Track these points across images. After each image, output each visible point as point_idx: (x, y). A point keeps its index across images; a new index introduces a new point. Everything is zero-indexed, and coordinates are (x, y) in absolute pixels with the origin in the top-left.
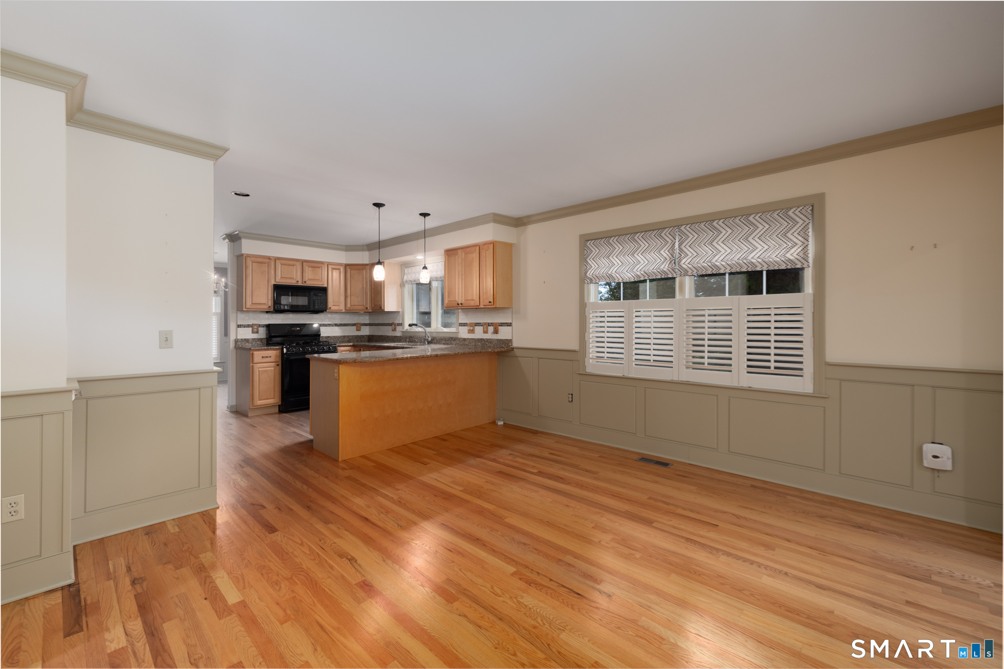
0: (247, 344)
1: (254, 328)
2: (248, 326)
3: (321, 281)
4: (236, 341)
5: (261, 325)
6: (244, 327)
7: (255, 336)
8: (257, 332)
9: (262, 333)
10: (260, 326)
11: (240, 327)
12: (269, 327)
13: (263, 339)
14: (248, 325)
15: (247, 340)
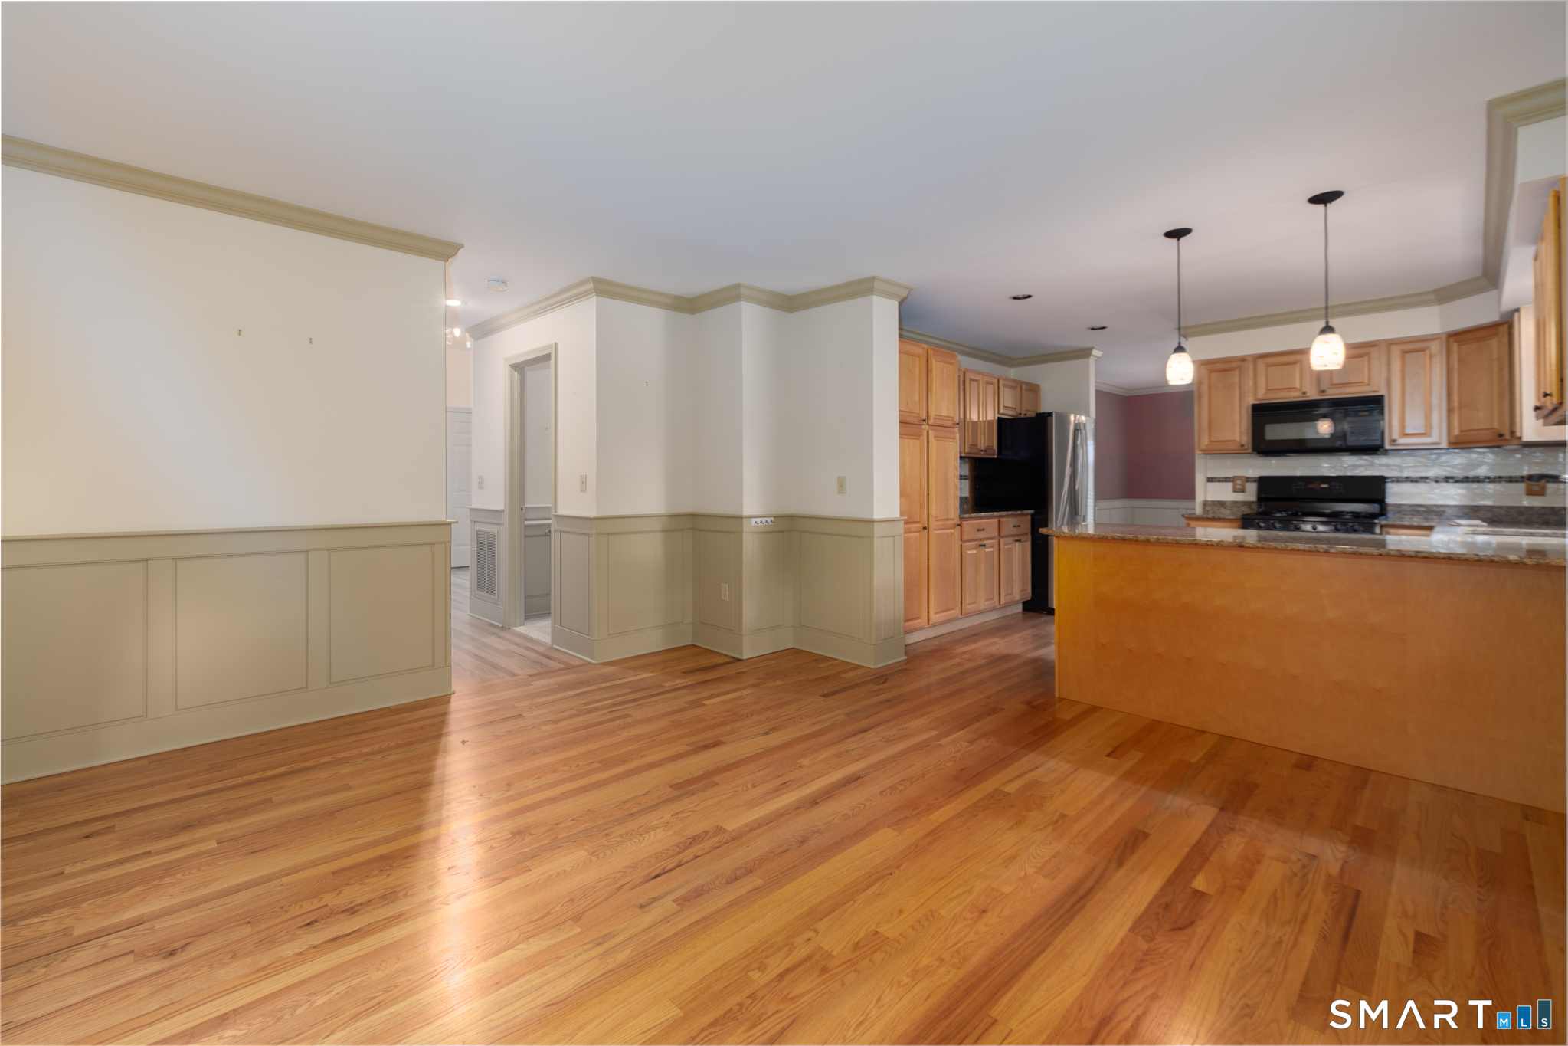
0: (1222, 510)
1: (1239, 484)
2: (1226, 480)
3: (1368, 385)
4: (1205, 503)
5: (1251, 478)
6: (1219, 481)
7: (1239, 497)
8: (1243, 491)
9: (1251, 494)
10: (1248, 479)
11: (1212, 481)
12: (1263, 482)
13: (1252, 502)
14: (1226, 478)
15: (1222, 504)
